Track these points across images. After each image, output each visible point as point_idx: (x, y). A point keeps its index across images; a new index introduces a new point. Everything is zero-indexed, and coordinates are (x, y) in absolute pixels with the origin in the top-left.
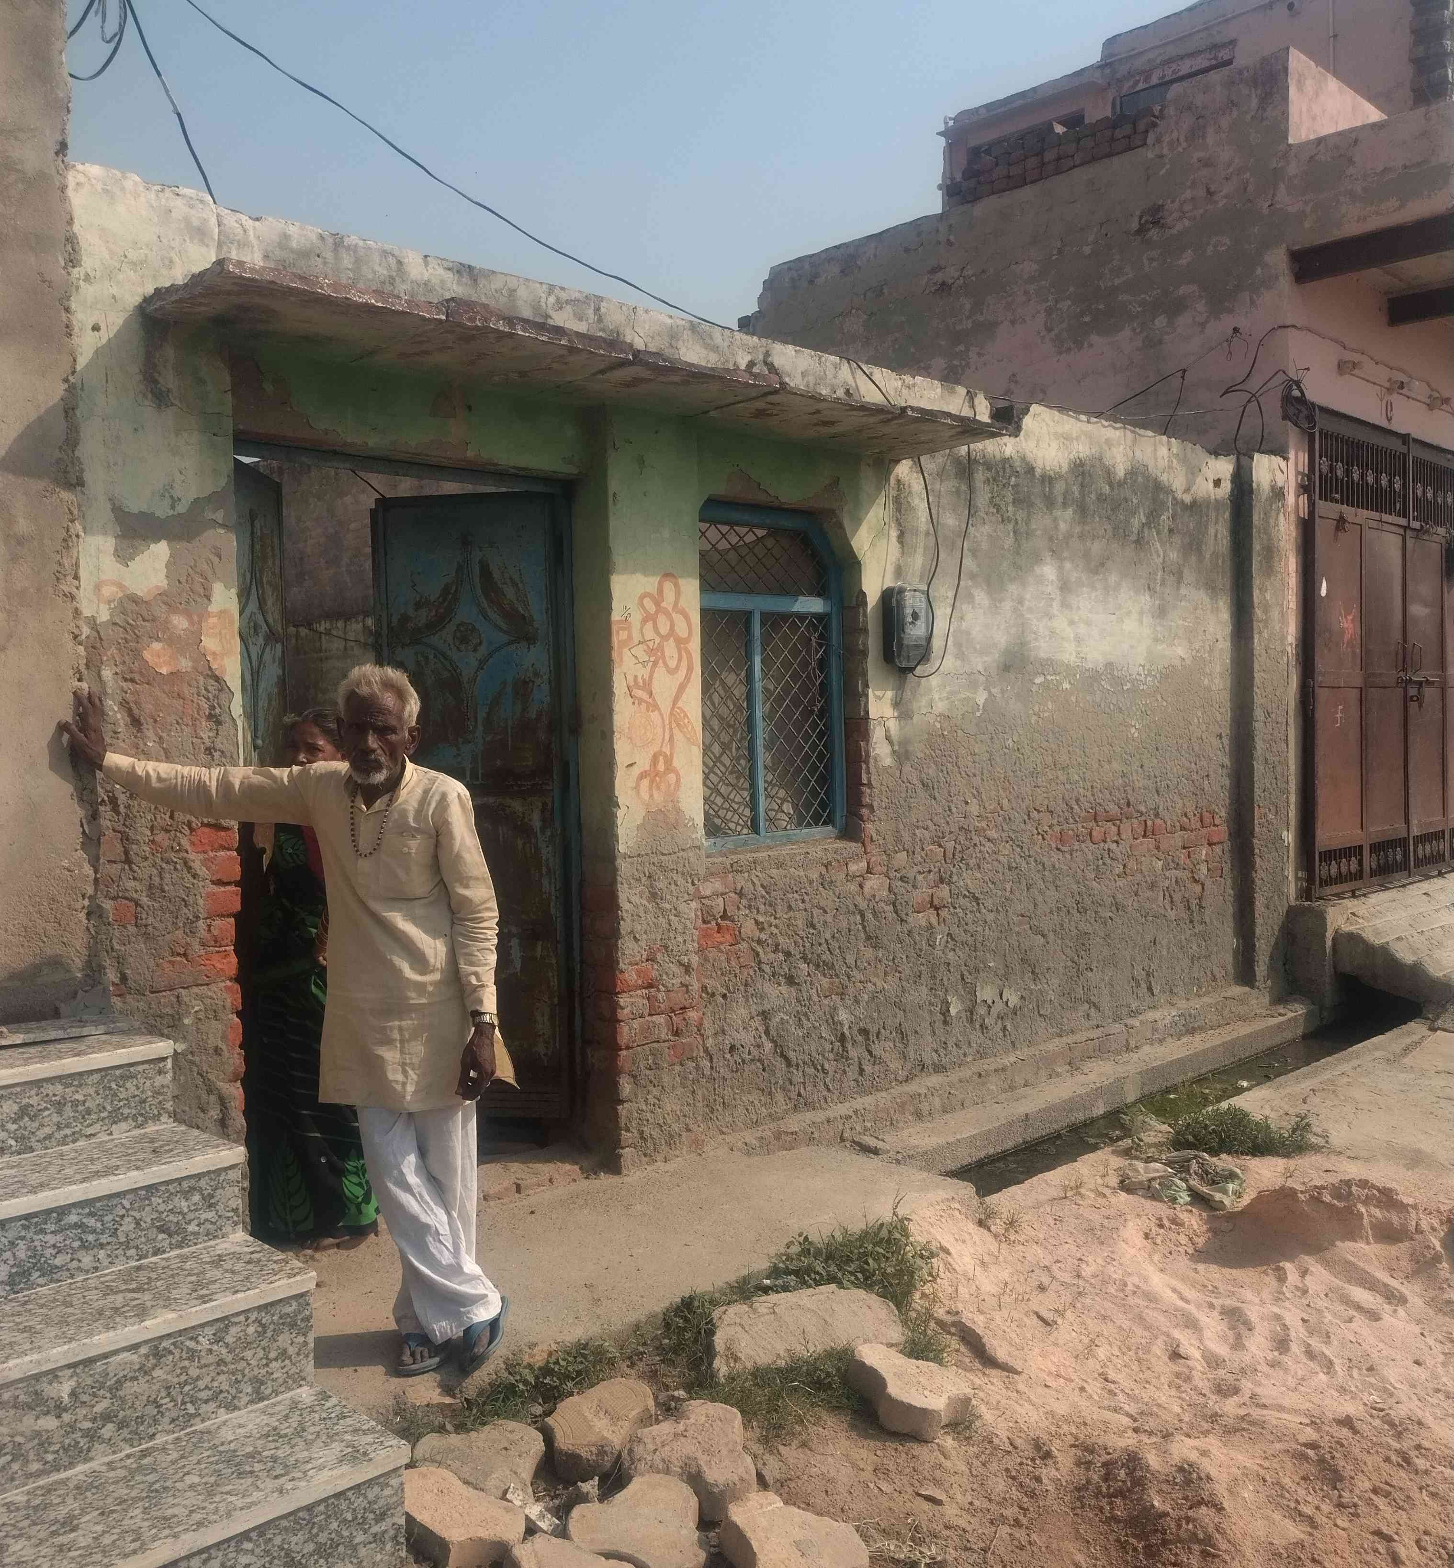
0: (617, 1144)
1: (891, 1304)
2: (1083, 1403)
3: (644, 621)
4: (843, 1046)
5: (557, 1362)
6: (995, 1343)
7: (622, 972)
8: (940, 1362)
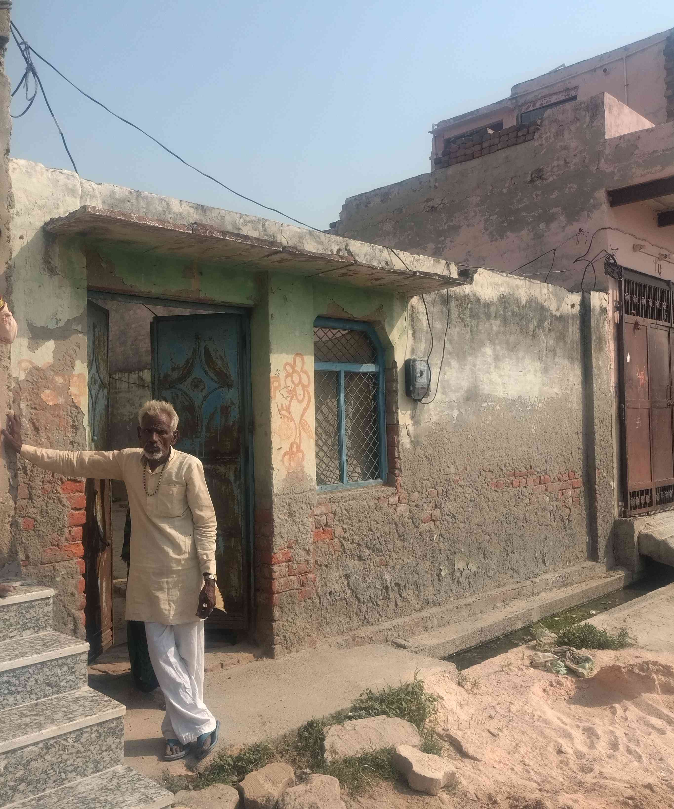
0: (272, 642)
1: (414, 725)
2: (513, 776)
3: (287, 377)
4: (387, 592)
5: (245, 754)
6: (467, 745)
7: (275, 554)
8: (439, 755)
